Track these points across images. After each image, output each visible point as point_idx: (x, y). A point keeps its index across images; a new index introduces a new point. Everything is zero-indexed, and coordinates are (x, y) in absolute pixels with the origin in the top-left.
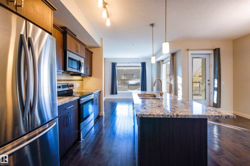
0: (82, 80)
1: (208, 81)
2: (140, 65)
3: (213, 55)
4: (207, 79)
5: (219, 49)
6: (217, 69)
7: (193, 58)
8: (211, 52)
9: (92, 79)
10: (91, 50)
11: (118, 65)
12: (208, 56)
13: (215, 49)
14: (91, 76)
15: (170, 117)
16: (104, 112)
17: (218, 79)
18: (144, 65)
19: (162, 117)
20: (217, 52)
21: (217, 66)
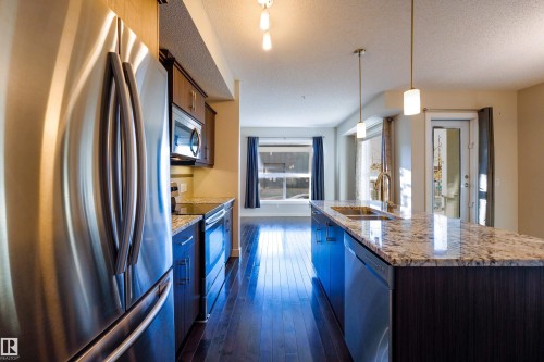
0: (191, 176)
1: (467, 177)
2: (311, 142)
3: (477, 121)
4: (464, 174)
5: (490, 110)
6: (486, 152)
7: (434, 128)
8: (474, 116)
9: (213, 172)
10: (213, 106)
11: (261, 142)
12: (466, 123)
13: (482, 110)
14: (211, 165)
15: (474, 265)
16: (240, 249)
17: (488, 174)
18: (318, 142)
19: (456, 265)
20: (485, 116)
21: (486, 145)
